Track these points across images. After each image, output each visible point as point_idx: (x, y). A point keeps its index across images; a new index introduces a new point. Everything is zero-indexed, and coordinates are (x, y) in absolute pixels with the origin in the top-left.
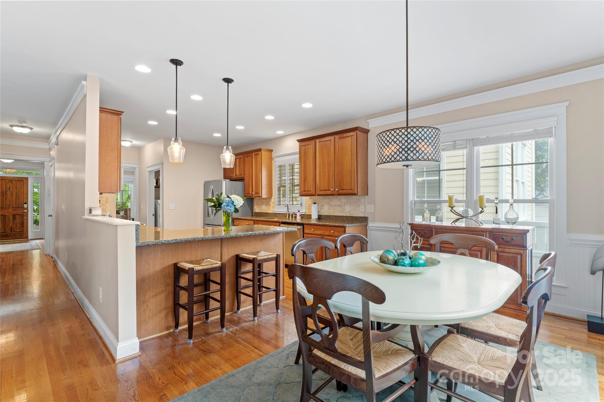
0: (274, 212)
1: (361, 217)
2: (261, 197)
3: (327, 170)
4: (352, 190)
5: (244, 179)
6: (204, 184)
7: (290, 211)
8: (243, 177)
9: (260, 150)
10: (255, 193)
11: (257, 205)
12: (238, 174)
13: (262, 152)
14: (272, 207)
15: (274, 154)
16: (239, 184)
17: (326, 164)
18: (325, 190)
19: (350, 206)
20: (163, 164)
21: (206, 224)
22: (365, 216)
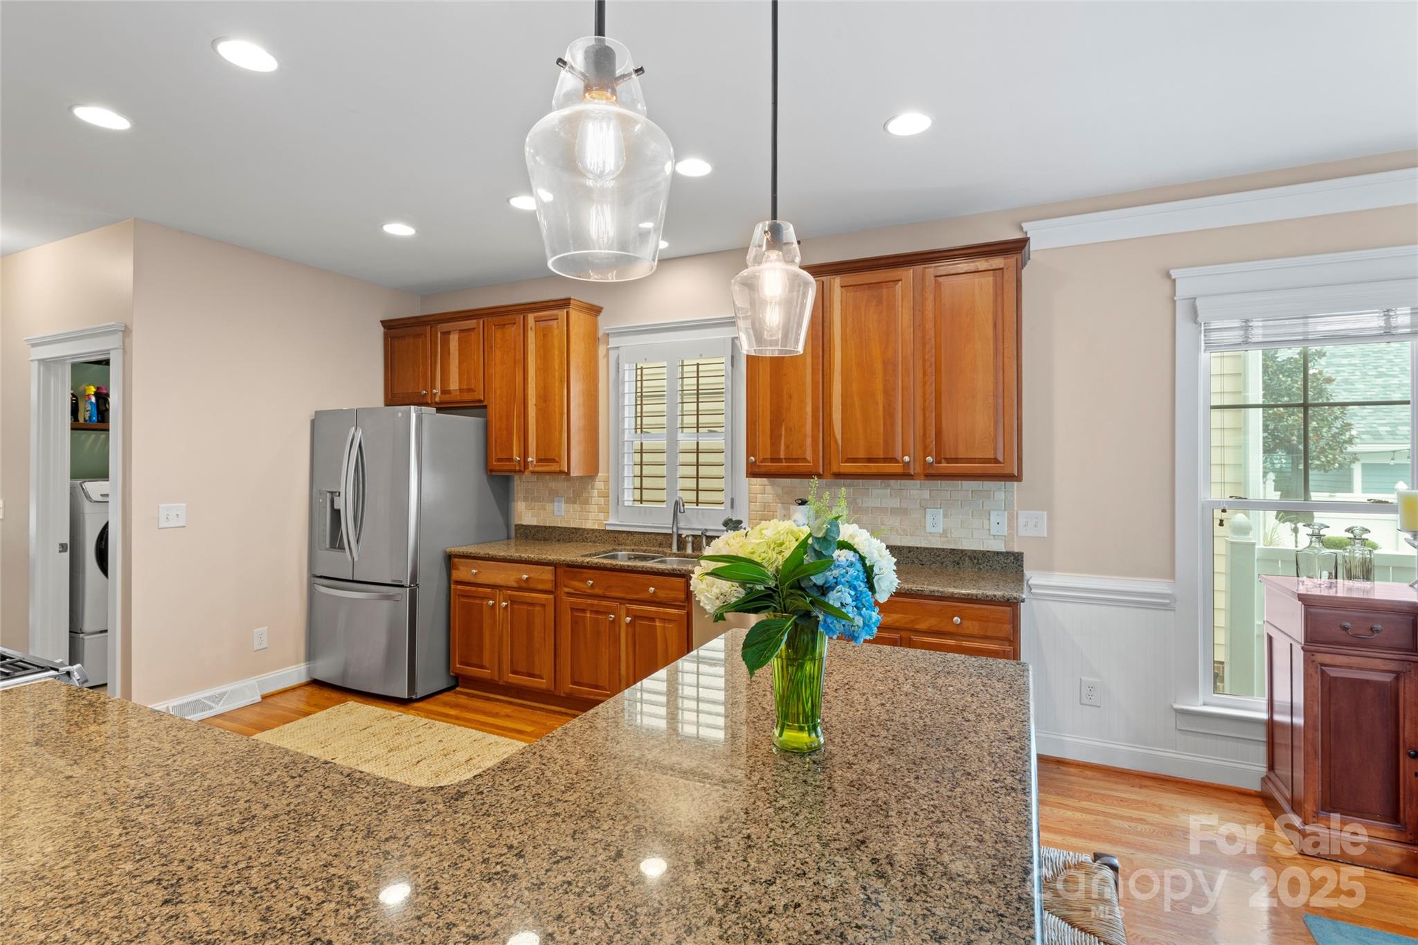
0: (608, 528)
1: (998, 553)
2: (568, 473)
3: (879, 386)
4: (998, 462)
5: (485, 407)
6: (313, 422)
7: (681, 525)
8: (480, 401)
9: (564, 303)
10: (539, 460)
11: (525, 499)
12: (454, 385)
13: (571, 310)
14: (594, 508)
15: (605, 324)
16: (467, 425)
17: (879, 367)
18: (870, 460)
19: (945, 516)
20: (126, 332)
21: (321, 577)
22: (1009, 550)
